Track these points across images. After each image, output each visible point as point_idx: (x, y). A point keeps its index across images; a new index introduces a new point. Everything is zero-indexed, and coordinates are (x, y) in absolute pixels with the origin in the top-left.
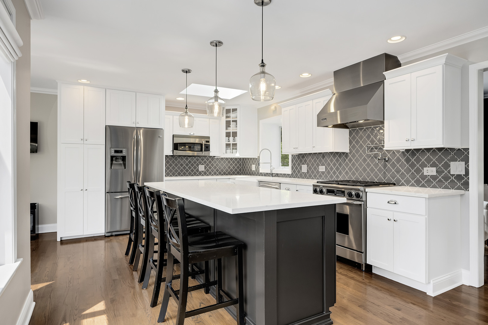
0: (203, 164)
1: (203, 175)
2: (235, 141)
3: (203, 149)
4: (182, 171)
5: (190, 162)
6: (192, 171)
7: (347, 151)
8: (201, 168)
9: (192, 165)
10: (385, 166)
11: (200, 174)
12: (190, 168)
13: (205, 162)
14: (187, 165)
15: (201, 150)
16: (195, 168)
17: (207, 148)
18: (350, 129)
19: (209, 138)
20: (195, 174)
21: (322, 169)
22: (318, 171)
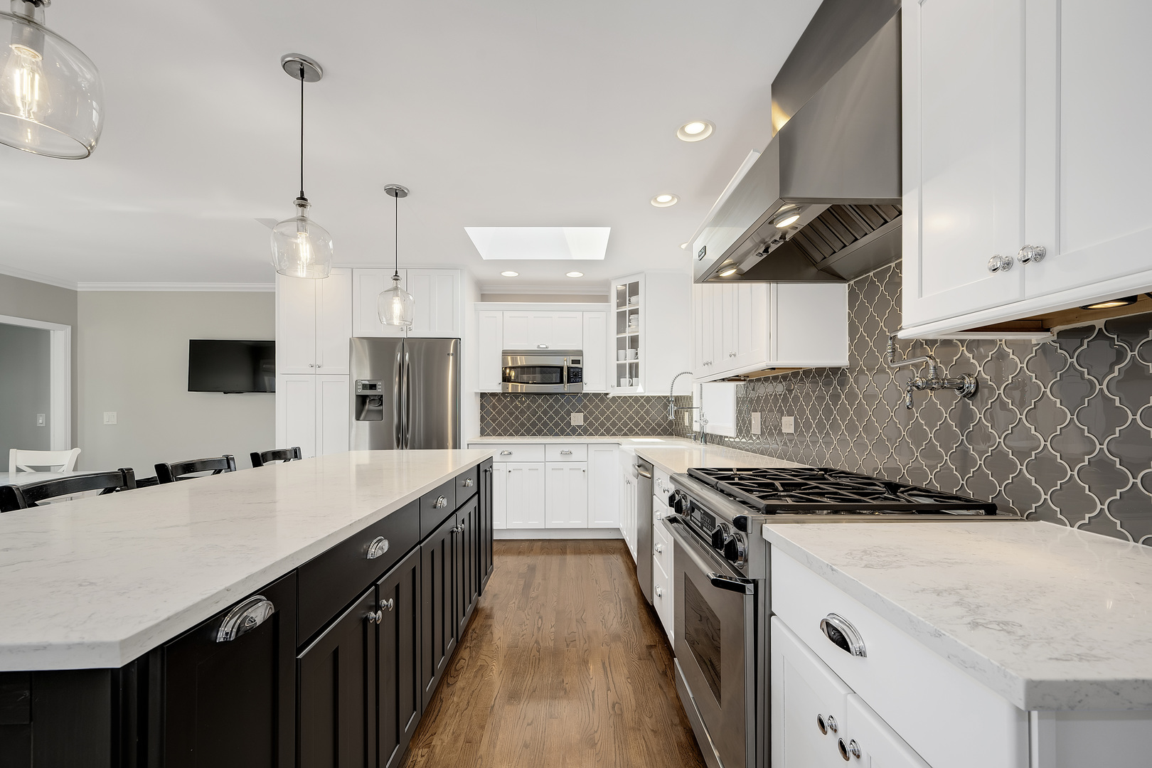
0: (579, 411)
1: (580, 434)
2: (637, 358)
3: (565, 379)
4: (534, 425)
5: (551, 407)
6: (557, 425)
7: (843, 361)
8: (577, 419)
9: (557, 413)
10: (964, 418)
11: (574, 431)
12: (551, 419)
13: (585, 407)
14: (545, 413)
15: (561, 382)
16: (562, 419)
17: (575, 375)
18: (852, 282)
19: (580, 353)
20: (562, 433)
21: (788, 424)
22: (780, 430)
